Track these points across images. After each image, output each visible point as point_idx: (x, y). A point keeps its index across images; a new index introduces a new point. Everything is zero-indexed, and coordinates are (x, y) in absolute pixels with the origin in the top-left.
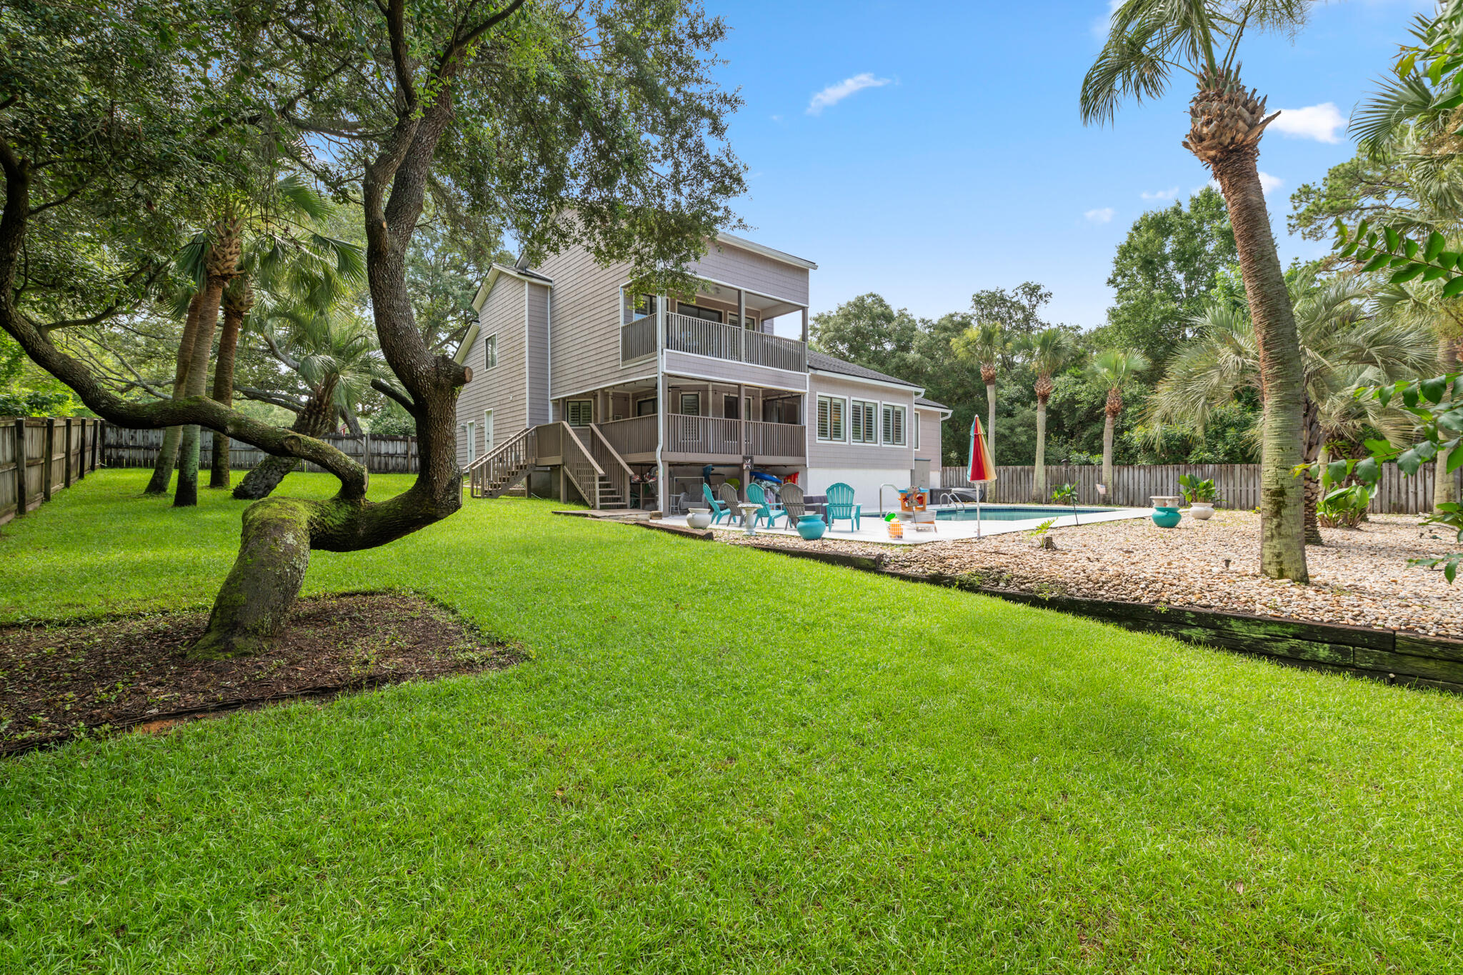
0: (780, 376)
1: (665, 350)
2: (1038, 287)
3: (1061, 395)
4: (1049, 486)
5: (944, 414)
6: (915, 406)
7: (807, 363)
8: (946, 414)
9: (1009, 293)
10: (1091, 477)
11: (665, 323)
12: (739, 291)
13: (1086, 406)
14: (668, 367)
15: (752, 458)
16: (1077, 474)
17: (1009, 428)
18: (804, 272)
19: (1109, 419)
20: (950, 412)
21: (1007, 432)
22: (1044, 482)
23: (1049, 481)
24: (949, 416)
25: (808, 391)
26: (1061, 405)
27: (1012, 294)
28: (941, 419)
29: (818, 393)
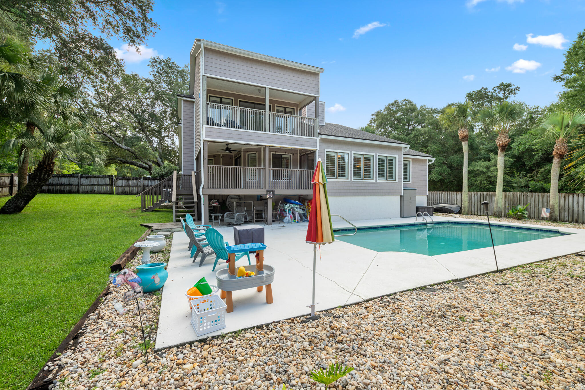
0: (297, 140)
1: (205, 126)
2: (509, 85)
3: (523, 146)
4: (507, 206)
5: (430, 161)
6: (403, 156)
7: (318, 131)
8: (432, 161)
9: (490, 90)
10: (541, 200)
11: (205, 109)
12: (265, 88)
13: (541, 153)
14: (206, 136)
15: (273, 191)
16: (529, 198)
17: (486, 168)
18: (316, 74)
19: (556, 161)
20: (434, 159)
21: (484, 170)
22: (503, 203)
23: (507, 202)
24: (433, 162)
25: (318, 148)
26: (523, 153)
27: (492, 91)
28: (428, 164)
29: (326, 150)
